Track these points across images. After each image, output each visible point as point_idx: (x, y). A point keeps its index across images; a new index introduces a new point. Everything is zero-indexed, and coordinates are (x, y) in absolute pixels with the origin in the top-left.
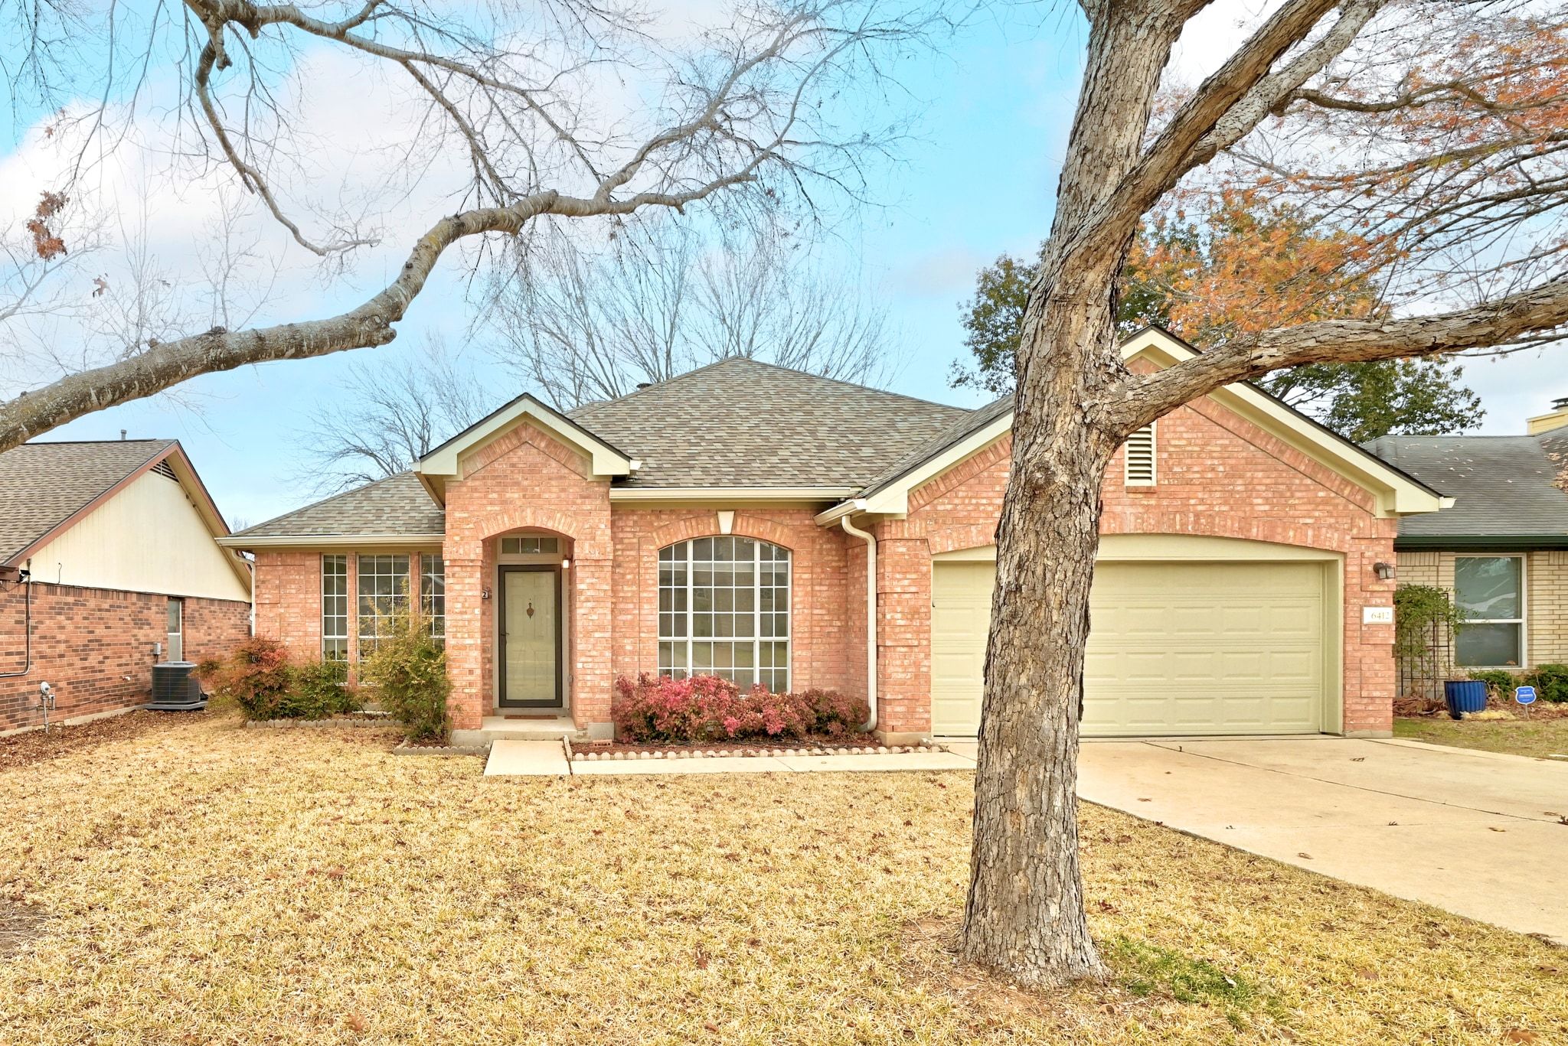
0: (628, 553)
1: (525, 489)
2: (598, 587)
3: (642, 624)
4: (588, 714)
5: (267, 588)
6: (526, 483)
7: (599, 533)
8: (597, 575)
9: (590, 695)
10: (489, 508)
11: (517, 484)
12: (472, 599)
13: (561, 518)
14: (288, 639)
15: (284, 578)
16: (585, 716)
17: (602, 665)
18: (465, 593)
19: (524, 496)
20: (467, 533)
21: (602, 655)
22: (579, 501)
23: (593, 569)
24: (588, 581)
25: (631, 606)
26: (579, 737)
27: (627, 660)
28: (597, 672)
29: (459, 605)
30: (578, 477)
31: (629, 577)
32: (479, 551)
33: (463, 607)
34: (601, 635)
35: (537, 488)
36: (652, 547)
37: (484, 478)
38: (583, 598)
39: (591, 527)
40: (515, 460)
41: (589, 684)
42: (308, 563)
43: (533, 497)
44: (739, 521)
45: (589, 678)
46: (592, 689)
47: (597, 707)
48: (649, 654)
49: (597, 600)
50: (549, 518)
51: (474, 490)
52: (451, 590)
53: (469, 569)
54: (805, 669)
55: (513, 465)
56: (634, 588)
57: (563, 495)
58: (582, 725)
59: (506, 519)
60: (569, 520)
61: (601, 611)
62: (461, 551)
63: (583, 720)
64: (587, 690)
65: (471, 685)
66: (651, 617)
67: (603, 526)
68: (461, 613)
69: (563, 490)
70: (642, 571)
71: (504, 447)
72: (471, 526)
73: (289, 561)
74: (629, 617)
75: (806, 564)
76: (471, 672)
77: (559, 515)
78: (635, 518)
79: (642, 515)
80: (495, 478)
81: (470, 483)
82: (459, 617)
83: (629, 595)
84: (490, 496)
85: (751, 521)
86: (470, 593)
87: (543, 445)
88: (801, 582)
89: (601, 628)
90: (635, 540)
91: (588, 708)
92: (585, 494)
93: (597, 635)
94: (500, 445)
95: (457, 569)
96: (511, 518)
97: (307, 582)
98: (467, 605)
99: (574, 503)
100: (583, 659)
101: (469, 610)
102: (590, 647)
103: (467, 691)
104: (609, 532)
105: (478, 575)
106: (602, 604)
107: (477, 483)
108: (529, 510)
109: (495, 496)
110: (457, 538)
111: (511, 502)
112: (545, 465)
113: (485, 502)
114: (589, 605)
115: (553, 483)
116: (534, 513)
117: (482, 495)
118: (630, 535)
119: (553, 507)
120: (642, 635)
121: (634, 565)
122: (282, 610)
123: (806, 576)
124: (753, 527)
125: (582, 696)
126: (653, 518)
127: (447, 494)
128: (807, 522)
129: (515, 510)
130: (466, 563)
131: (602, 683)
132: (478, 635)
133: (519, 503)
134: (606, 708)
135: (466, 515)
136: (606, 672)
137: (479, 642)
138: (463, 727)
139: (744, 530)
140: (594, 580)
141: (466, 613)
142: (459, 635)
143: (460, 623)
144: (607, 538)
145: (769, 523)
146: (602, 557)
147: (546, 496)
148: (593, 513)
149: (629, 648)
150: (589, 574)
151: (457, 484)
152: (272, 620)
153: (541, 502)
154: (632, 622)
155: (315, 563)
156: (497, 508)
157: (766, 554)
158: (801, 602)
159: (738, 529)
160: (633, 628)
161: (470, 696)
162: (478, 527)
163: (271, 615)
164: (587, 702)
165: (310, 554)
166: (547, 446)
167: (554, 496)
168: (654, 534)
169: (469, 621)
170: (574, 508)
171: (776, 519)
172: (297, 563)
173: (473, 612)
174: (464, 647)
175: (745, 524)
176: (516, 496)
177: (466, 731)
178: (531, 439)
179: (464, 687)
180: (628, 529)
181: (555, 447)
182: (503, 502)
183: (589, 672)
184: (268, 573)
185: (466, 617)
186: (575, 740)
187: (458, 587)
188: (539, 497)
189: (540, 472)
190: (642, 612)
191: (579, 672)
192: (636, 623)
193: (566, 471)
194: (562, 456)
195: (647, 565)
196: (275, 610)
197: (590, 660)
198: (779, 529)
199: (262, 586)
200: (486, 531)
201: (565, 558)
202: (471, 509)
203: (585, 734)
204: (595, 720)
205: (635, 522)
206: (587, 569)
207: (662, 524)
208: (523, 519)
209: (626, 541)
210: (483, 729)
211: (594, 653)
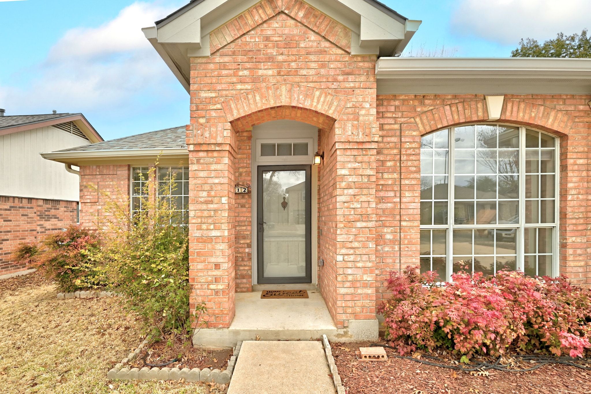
0: (389, 139)
1: (279, 65)
2: (360, 172)
3: (403, 212)
4: (349, 310)
5: (88, 191)
6: (280, 58)
7: (363, 112)
8: (359, 159)
9: (351, 290)
10: (239, 87)
11: (270, 59)
12: (219, 187)
13: (320, 97)
14: (104, 228)
15: (101, 183)
16: (345, 313)
17: (365, 258)
18: (210, 181)
19: (279, 73)
20: (214, 114)
21: (365, 247)
22: (340, 78)
23: (355, 153)
24: (350, 165)
25: (392, 194)
26: (338, 335)
27: (386, 249)
28: (360, 265)
29: (205, 194)
30: (340, 52)
31: (389, 164)
32: (227, 133)
33: (209, 196)
34: (364, 224)
35: (293, 64)
36: (414, 133)
37: (234, 53)
38: (343, 184)
39: (354, 107)
40: (269, 32)
41: (350, 278)
42: (119, 173)
43: (288, 74)
44: (509, 106)
45: (349, 271)
46: (354, 284)
47: (359, 303)
48: (410, 243)
49: (361, 187)
50: (306, 96)
51: (223, 66)
52: (196, 178)
53: (215, 154)
54: (580, 255)
55: (267, 39)
56: (396, 176)
57: (323, 71)
58: (343, 323)
59: (258, 98)
60: (329, 98)
61: (364, 198)
62: (207, 134)
63: (344, 317)
64: (348, 284)
65: (217, 280)
66: (413, 205)
67: (367, 105)
68: (207, 202)
69: (323, 66)
70: (404, 158)
71: (257, 18)
72: (219, 106)
73: (105, 172)
74: (390, 205)
75: (581, 149)
76: (217, 266)
77: (317, 93)
78: (397, 103)
79: (404, 100)
80: (246, 53)
81: (218, 59)
82: (204, 207)
83: (390, 182)
84: (241, 73)
85: (522, 106)
86: (216, 181)
87: (301, 14)
88: (576, 167)
89: (364, 217)
90: (397, 127)
91: (350, 304)
92: (347, 70)
93: (359, 224)
94: (252, 16)
95: (201, 154)
96: (262, 97)
97: (119, 186)
98: (213, 193)
99: (335, 80)
100: (344, 251)
101: (216, 200)
102: (352, 238)
103: (212, 287)
104: (374, 111)
105: (226, 160)
106: (365, 191)
107: (226, 59)
108: (284, 88)
109: (246, 73)
110: (202, 121)
111: (264, 81)
112: (304, 38)
113: (234, 80)
114: (351, 191)
115: (312, 57)
116: (290, 91)
117: (231, 72)
118: (392, 121)
119: (311, 85)
120: (403, 223)
121: (395, 151)
122: (100, 207)
123: (581, 161)
124: (524, 112)
125: (342, 291)
126: (416, 103)
127: (192, 72)
128: (581, 107)
129: (268, 88)
130: (213, 148)
131: (365, 277)
132: (225, 226)
133: (273, 81)
134: (371, 304)
135: (213, 95)
136: (370, 265)
137: (226, 233)
138: (208, 325)
139: (515, 113)
140: (357, 165)
141: (211, 202)
142: (204, 227)
143: (206, 214)
144: (372, 118)
145: (542, 108)
146: (367, 139)
147: (304, 72)
148: (357, 91)
149: (389, 237)
150: (351, 158)
151: (204, 60)
152: (92, 214)
153: (297, 79)
154: (393, 209)
155: (123, 172)
156: (248, 86)
157: (531, 142)
158: (575, 188)
159: (508, 114)
160: (394, 215)
161: (217, 292)
162: (226, 107)
163: (91, 211)
164: (348, 298)
165: (120, 166)
166: (306, 16)
167: (312, 72)
168: (418, 120)
169: (215, 211)
170: (335, 85)
171: (548, 103)
172: (111, 173)
173: (219, 202)
174: (210, 240)
175: (515, 109)
176: (270, 72)
177: (212, 331)
178: (288, 8)
179: (209, 283)
180: (389, 115)
181: (315, 16)
182: (255, 80)
183: (350, 265)
184: (89, 180)
185: (211, 206)
186: (335, 339)
187: (202, 174)
188: (296, 73)
189: (297, 46)
190: (404, 200)
191: (339, 265)
192: (397, 212)
193: (327, 44)
194: (323, 27)
195: (409, 152)
196: (94, 207)
197: (352, 251)
198: (553, 114)
199: (85, 190)
200: (235, 112)
201: (317, 154)
202: (219, 87)
203: (346, 333)
204: (356, 316)
205: (396, 107)
206: (349, 153)
207: (425, 109)
208: (277, 97)
209: (386, 127)
210: (232, 328)
211: (356, 244)
